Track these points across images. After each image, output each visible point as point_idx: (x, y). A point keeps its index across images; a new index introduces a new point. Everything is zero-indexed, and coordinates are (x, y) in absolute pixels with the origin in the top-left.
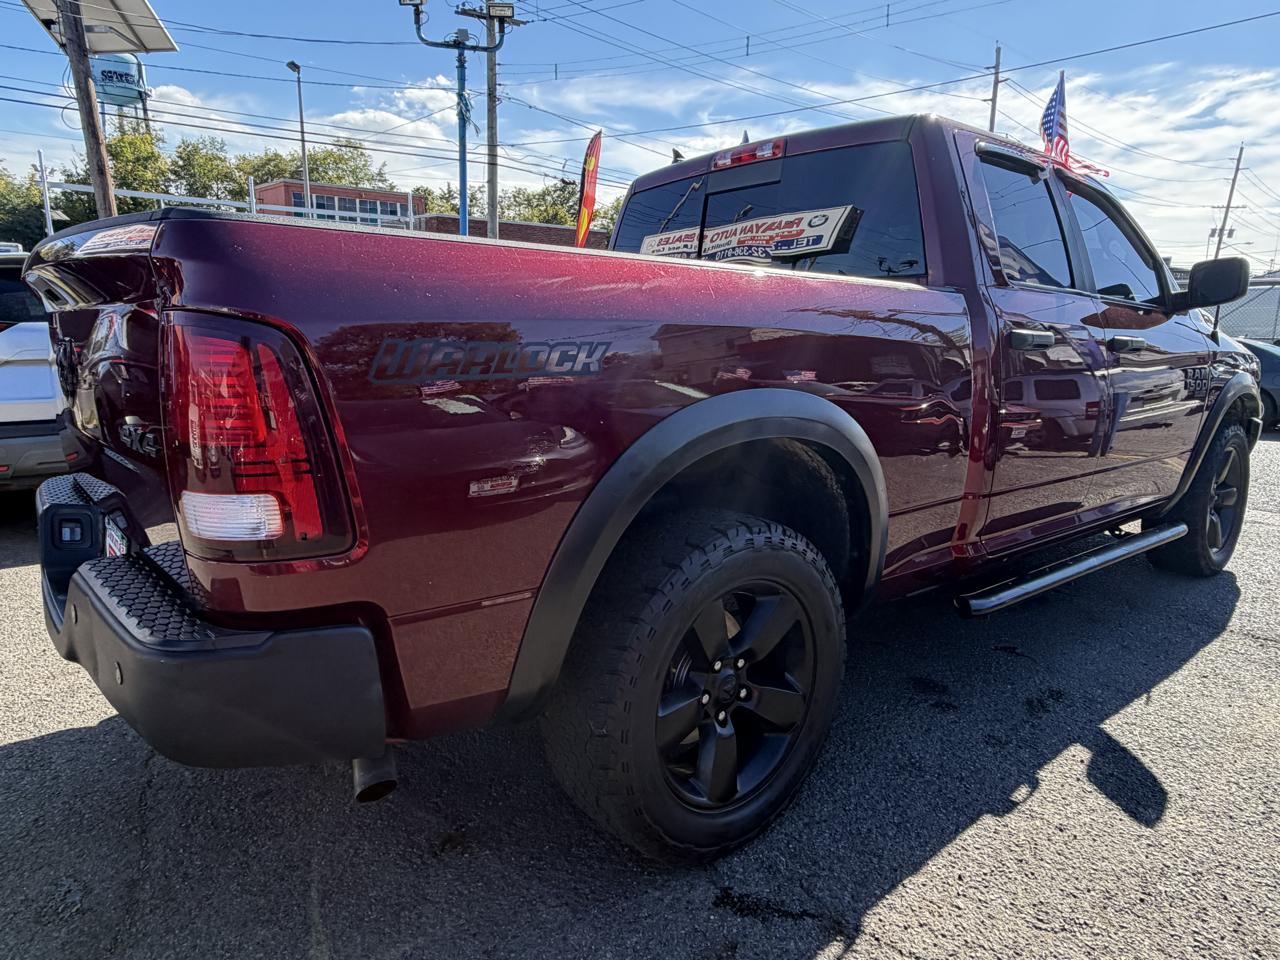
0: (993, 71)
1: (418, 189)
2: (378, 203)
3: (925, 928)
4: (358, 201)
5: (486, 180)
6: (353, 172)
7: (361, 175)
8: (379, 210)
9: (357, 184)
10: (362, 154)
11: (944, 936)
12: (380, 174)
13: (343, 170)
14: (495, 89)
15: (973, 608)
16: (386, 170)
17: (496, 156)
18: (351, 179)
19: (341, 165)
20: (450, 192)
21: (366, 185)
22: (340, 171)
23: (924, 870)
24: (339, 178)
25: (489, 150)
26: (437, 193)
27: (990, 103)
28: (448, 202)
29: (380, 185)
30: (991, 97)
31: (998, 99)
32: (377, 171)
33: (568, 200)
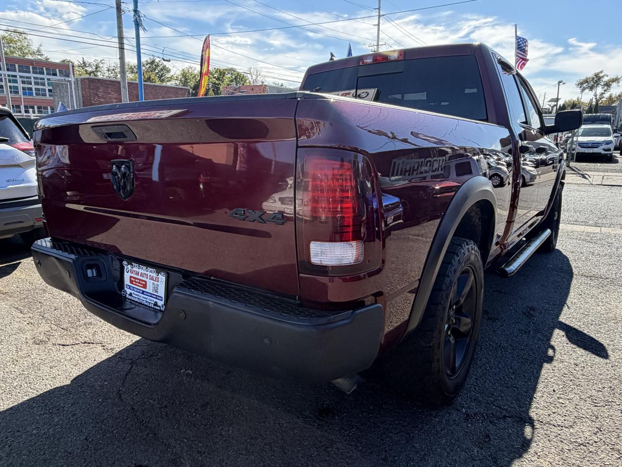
0: (377, 10)
1: (64, 61)
2: (44, 68)
3: (556, 414)
4: (31, 67)
5: (118, 57)
6: (20, 49)
7: (26, 51)
8: (45, 73)
9: (24, 56)
10: (25, 38)
11: (565, 416)
12: (39, 51)
13: (14, 48)
14: (121, 5)
15: (509, 272)
16: (42, 48)
17: (123, 44)
18: (20, 53)
19: (11, 45)
20: (84, 63)
21: (30, 57)
22: (12, 48)
23: (538, 390)
24: (12, 52)
25: (119, 40)
26: (76, 63)
27: (377, 26)
28: (83, 69)
29: (39, 57)
30: (377, 24)
31: (380, 25)
32: (36, 49)
33: (155, 69)
